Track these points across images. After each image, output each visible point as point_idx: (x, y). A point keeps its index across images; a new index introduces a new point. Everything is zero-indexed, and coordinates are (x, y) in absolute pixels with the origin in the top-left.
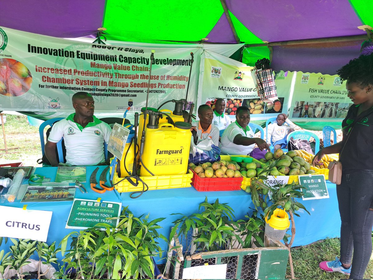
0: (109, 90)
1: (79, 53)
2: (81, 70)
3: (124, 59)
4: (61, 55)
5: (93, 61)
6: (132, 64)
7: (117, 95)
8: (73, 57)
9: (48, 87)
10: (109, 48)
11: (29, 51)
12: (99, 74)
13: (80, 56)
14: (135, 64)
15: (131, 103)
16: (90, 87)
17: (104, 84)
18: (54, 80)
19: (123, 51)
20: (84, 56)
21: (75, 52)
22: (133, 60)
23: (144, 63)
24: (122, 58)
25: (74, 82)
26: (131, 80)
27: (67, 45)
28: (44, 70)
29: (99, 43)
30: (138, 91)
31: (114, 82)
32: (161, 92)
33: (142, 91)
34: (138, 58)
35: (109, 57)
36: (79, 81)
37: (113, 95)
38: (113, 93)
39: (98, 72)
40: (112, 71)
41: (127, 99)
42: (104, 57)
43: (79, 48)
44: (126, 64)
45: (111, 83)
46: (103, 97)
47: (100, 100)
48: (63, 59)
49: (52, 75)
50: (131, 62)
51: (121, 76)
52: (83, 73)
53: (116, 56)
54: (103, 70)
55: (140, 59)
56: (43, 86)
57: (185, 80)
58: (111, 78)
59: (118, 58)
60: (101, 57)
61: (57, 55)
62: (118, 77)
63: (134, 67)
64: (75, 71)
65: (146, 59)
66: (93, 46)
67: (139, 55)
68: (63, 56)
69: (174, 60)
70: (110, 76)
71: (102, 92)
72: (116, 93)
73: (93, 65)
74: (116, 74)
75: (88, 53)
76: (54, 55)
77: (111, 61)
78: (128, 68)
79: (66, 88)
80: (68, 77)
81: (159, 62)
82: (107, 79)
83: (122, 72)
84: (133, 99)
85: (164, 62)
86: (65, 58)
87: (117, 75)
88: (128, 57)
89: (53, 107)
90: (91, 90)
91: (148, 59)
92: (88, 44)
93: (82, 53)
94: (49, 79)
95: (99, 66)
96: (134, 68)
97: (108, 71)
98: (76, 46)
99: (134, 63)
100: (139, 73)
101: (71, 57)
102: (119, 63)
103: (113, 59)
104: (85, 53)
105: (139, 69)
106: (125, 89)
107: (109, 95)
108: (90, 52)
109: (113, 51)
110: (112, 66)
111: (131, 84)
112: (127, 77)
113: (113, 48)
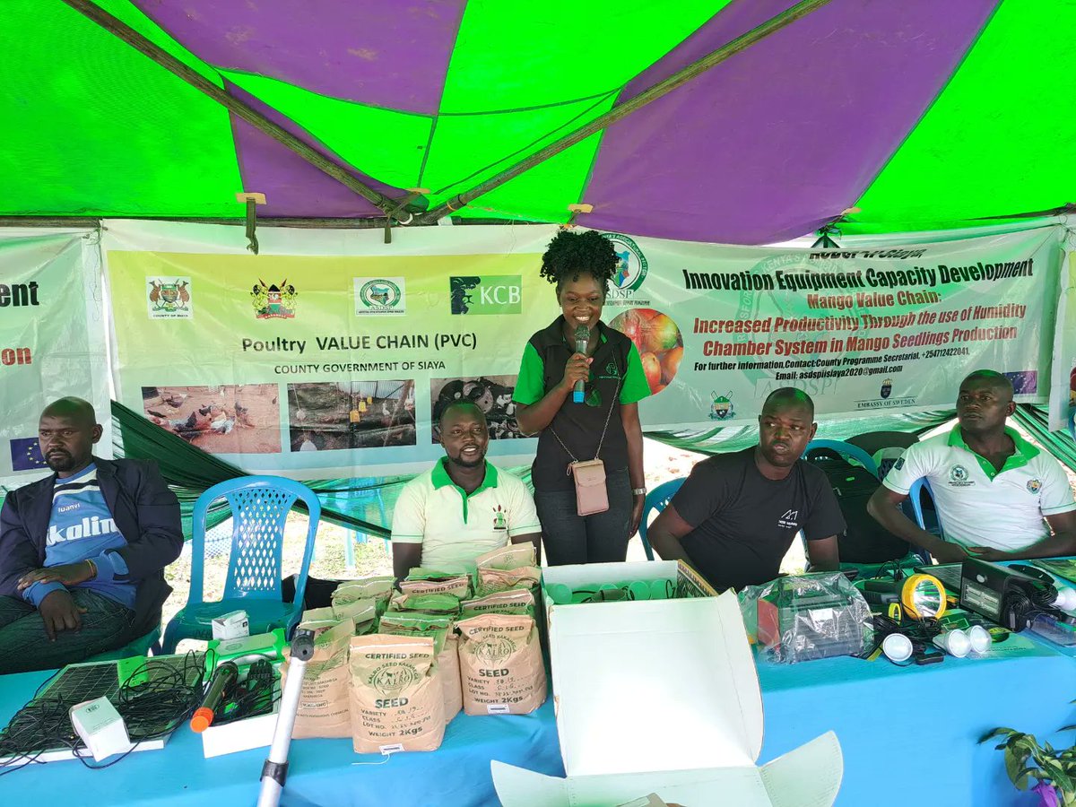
0: (845, 360)
1: (782, 277)
2: (791, 319)
3: (878, 279)
4: (747, 286)
5: (812, 292)
6: (899, 288)
7: (860, 372)
8: (772, 287)
9: (713, 367)
10: (846, 255)
11: (688, 287)
12: (826, 323)
13: (785, 283)
14: (905, 289)
15: (888, 389)
16: (806, 357)
17: (837, 346)
18: (729, 349)
19: (876, 258)
20: (794, 282)
21: (773, 275)
22: (898, 278)
23: (926, 282)
24: (873, 275)
25: (773, 349)
26: (896, 330)
27: (755, 262)
28: (711, 326)
29: (826, 246)
30: (907, 357)
31: (859, 339)
32: (958, 351)
33: (915, 356)
34: (908, 272)
35: (843, 279)
36: (783, 346)
37: (851, 372)
38: (854, 367)
39: (827, 318)
40: (855, 312)
41: (880, 380)
42: (833, 278)
43: (782, 264)
44: (884, 291)
45: (852, 343)
46: (827, 380)
47: (820, 388)
48: (752, 297)
49: (725, 338)
50: (896, 284)
51: (875, 322)
52: (794, 325)
53: (859, 272)
54: (836, 313)
55: (913, 274)
56: (702, 367)
57: (1017, 316)
58: (856, 328)
59: (863, 277)
60: (828, 278)
61: (739, 288)
62: (869, 325)
63: (904, 296)
64: (779, 322)
65: (928, 271)
66: (812, 256)
67: (910, 264)
68: (750, 289)
69: (997, 265)
70: (852, 326)
71: (829, 369)
72: (859, 366)
73: (812, 302)
74: (864, 317)
75: (799, 273)
76: (734, 288)
77: (851, 286)
78: (888, 300)
79: (751, 366)
80: (760, 338)
81: (960, 275)
82: (843, 335)
83: (876, 312)
84: (893, 378)
85: (973, 273)
86: (756, 293)
87: (868, 320)
88: (887, 273)
89: (721, 416)
90: (806, 364)
91: (933, 271)
92: (801, 253)
93: (786, 276)
94: (719, 348)
95: (826, 304)
96: (902, 299)
97: (846, 312)
98: (775, 261)
99: (901, 284)
100: (918, 310)
101: (766, 288)
102: (868, 292)
103: (853, 281)
104: (794, 274)
105: (916, 298)
106: (882, 353)
107: (842, 374)
108: (802, 270)
109: (854, 263)
110: (855, 299)
111: (896, 340)
112: (888, 322)
113: (854, 255)
